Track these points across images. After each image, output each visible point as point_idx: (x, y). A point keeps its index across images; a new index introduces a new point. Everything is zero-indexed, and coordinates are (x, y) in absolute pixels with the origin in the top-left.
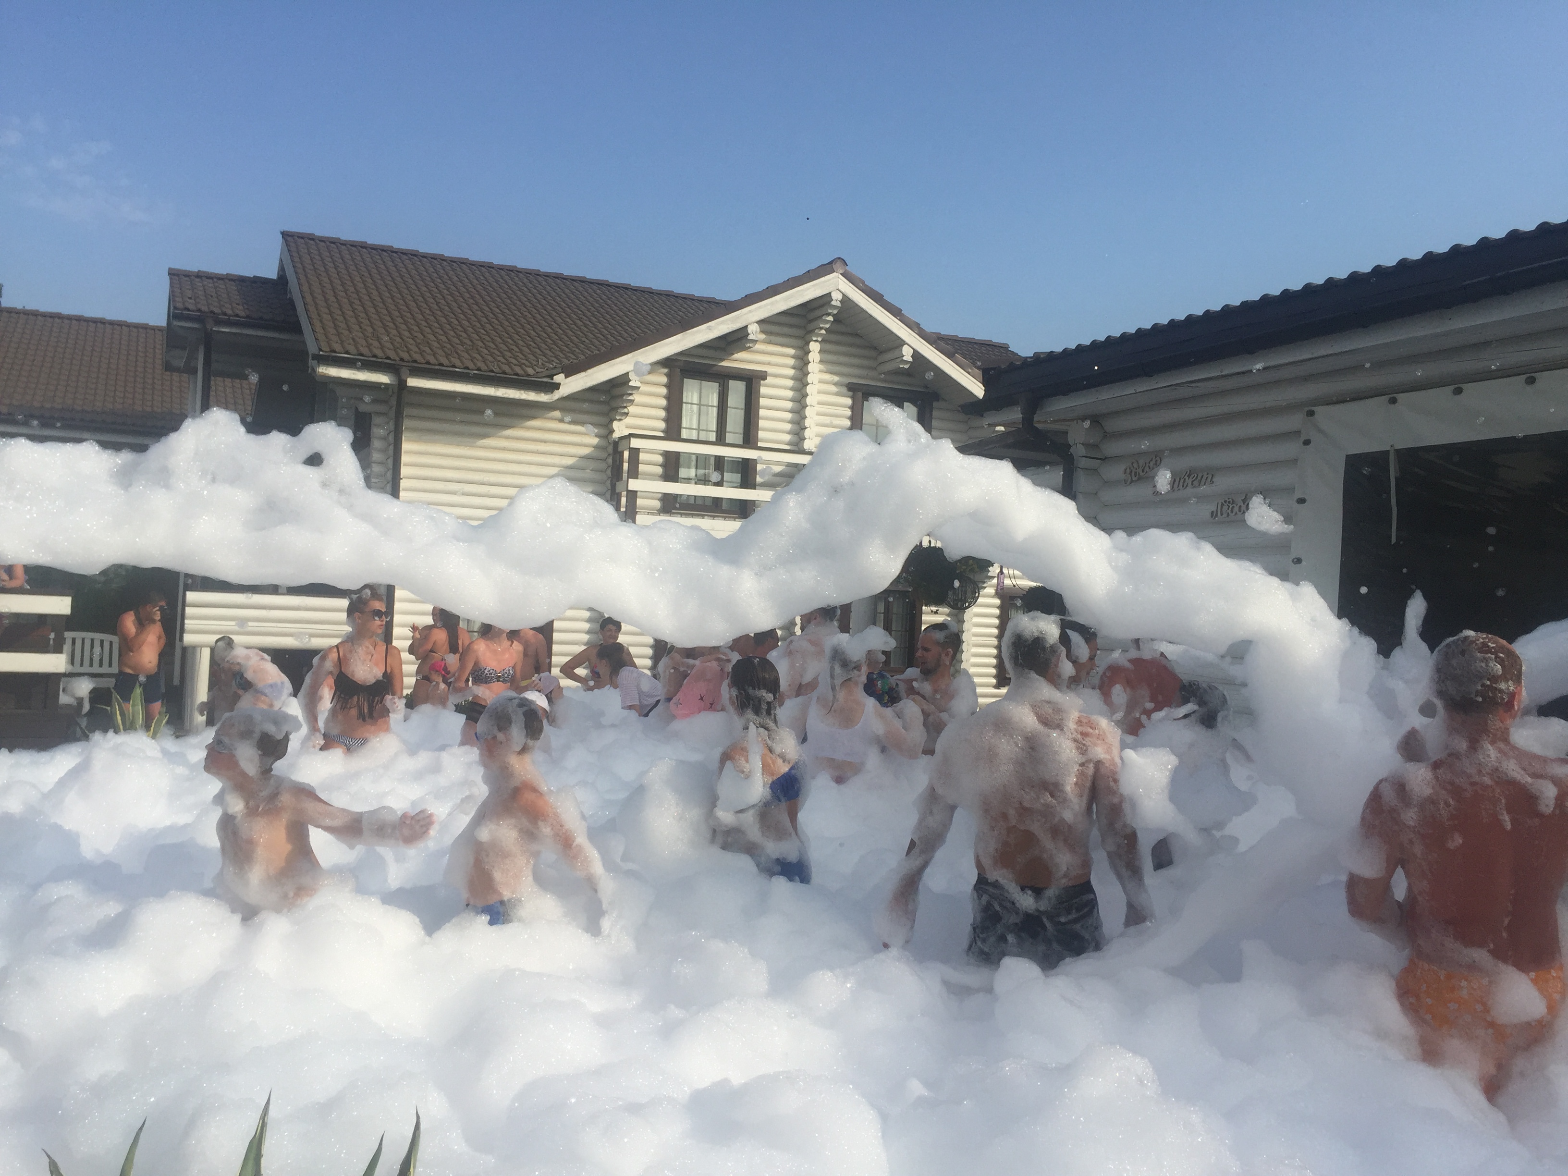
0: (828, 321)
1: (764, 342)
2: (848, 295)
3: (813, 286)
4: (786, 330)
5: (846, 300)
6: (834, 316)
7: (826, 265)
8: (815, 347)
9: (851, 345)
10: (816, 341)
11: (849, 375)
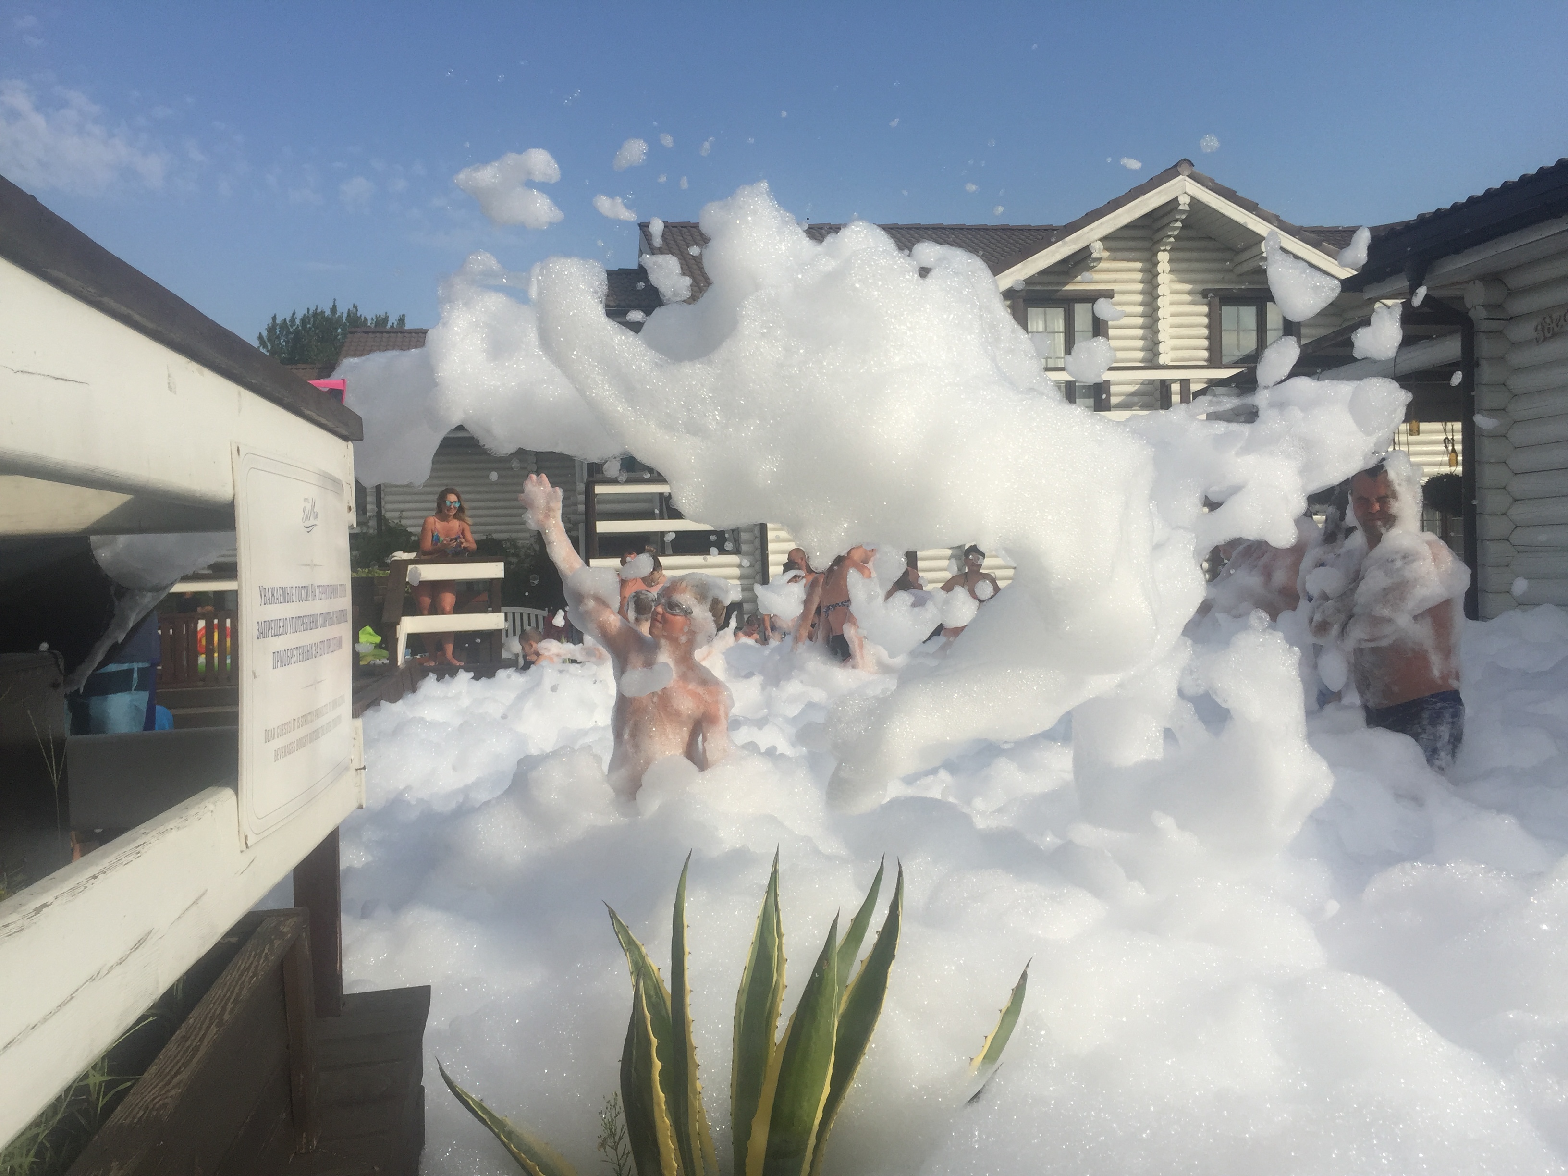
0: (1177, 228)
1: (1109, 259)
2: (1197, 197)
3: (1159, 192)
4: (1132, 244)
5: (1195, 202)
6: (1182, 221)
7: (1170, 169)
8: (1163, 257)
9: (1205, 250)
10: (1164, 250)
11: (1202, 282)
